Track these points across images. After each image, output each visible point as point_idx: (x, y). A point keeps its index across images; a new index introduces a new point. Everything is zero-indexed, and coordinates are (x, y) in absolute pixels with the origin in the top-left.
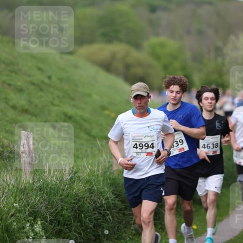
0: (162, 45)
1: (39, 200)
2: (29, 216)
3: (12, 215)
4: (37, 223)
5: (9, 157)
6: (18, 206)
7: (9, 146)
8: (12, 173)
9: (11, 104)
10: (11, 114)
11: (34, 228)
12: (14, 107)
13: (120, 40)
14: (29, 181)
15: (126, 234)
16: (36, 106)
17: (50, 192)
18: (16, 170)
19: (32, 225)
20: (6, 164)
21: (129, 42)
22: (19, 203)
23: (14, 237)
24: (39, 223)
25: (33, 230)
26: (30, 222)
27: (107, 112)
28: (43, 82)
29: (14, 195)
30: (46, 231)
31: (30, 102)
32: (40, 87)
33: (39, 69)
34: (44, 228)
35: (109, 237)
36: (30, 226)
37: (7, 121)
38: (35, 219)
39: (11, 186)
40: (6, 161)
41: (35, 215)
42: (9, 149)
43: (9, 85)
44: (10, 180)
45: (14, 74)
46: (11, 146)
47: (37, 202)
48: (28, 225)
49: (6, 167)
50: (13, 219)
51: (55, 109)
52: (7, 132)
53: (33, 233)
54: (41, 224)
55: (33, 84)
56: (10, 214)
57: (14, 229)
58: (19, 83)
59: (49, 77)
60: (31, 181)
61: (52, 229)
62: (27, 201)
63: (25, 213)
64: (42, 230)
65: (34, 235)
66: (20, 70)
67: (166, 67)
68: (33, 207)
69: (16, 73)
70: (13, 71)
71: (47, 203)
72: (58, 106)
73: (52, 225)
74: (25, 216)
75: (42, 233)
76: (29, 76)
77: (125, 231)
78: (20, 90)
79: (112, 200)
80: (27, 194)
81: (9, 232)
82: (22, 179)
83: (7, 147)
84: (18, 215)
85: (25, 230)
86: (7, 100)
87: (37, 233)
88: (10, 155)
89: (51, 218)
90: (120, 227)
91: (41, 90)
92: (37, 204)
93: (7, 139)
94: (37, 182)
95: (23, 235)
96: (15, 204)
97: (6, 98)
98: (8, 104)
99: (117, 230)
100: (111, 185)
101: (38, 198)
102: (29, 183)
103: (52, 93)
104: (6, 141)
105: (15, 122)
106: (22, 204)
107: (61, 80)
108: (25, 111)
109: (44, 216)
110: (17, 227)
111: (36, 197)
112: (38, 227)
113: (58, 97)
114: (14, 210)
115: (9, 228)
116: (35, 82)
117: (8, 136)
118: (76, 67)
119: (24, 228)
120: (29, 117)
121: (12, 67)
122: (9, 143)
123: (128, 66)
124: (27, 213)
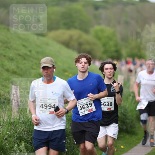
0: (102, 31)
1: (23, 129)
2: (17, 139)
3: (6, 139)
4: (22, 144)
5: (4, 102)
6: (10, 134)
7: (4, 95)
8: (6, 112)
9: (6, 68)
10: (5, 74)
11: (20, 147)
12: (8, 70)
13: (75, 28)
14: (17, 117)
15: (78, 151)
16: (21, 69)
17: (30, 124)
18: (9, 110)
19: (18, 146)
20: (2, 107)
21: (81, 29)
22: (10, 131)
23: (7, 153)
24: (23, 144)
25: (19, 149)
26: (17, 144)
27: (66, 74)
28: (26, 54)
29: (7, 126)
30: (27, 149)
31: (18, 67)
32: (24, 57)
33: (24, 46)
34: (26, 148)
35: (68, 153)
36: (17, 146)
37: (3, 79)
38: (20, 141)
39: (5, 121)
40: (2, 104)
41: (20, 139)
42: (4, 97)
43: (5, 56)
44: (5, 117)
45: (7, 49)
46: (6, 95)
47: (22, 131)
48: (16, 145)
49: (2, 109)
50: (6, 141)
51: (33, 71)
52: (3, 86)
53: (19, 150)
54: (24, 145)
55: (19, 55)
56: (5, 139)
57: (7, 148)
58: (11, 55)
59: (30, 51)
60: (18, 118)
61: (31, 148)
62: (15, 130)
63: (14, 138)
64: (25, 149)
65: (20, 152)
66: (11, 46)
67: (104, 45)
68: (19, 134)
69: (9, 48)
70: (7, 47)
71: (28, 131)
72: (36, 69)
73: (31, 145)
74: (14, 140)
75: (25, 151)
76: (17, 50)
77: (78, 150)
78: (12, 59)
79: (70, 130)
80: (15, 126)
81: (4, 150)
82: (13, 116)
83: (3, 95)
84: (9, 139)
85: (14, 149)
86: (3, 66)
87: (22, 151)
88: (5, 100)
89: (31, 141)
90: (74, 147)
91: (25, 59)
92: (22, 132)
93: (3, 91)
94: (22, 118)
95: (13, 152)
96: (7, 132)
97: (2, 64)
98: (3, 68)
99: (73, 148)
100: (69, 120)
101: (23, 128)
102: (17, 118)
103: (32, 61)
104: (2, 92)
105: (7, 79)
106: (12, 132)
107: (38, 53)
108: (14, 73)
109: (26, 140)
110: (9, 147)
111: (21, 127)
112: (22, 147)
113: (36, 64)
114: (7, 136)
115: (4, 147)
116: (21, 54)
117: (4, 89)
118: (47, 44)
119: (13, 147)
120: (17, 76)
121: (6, 44)
122: (4, 93)
123: (80, 44)
124: (15, 138)
